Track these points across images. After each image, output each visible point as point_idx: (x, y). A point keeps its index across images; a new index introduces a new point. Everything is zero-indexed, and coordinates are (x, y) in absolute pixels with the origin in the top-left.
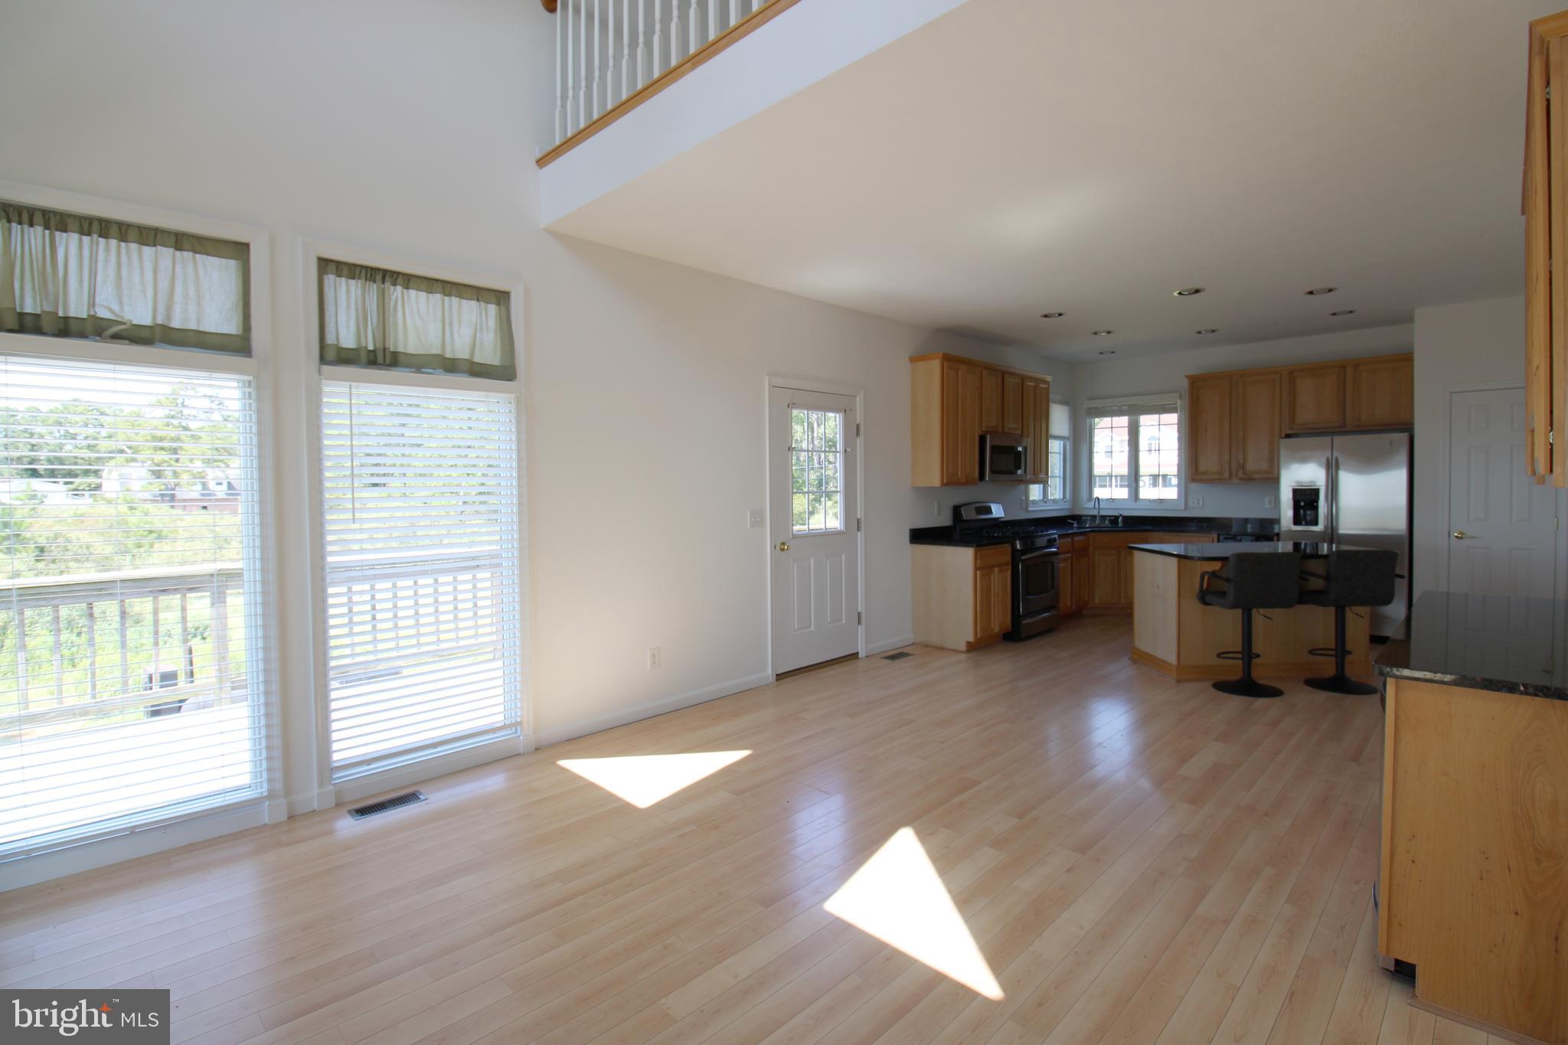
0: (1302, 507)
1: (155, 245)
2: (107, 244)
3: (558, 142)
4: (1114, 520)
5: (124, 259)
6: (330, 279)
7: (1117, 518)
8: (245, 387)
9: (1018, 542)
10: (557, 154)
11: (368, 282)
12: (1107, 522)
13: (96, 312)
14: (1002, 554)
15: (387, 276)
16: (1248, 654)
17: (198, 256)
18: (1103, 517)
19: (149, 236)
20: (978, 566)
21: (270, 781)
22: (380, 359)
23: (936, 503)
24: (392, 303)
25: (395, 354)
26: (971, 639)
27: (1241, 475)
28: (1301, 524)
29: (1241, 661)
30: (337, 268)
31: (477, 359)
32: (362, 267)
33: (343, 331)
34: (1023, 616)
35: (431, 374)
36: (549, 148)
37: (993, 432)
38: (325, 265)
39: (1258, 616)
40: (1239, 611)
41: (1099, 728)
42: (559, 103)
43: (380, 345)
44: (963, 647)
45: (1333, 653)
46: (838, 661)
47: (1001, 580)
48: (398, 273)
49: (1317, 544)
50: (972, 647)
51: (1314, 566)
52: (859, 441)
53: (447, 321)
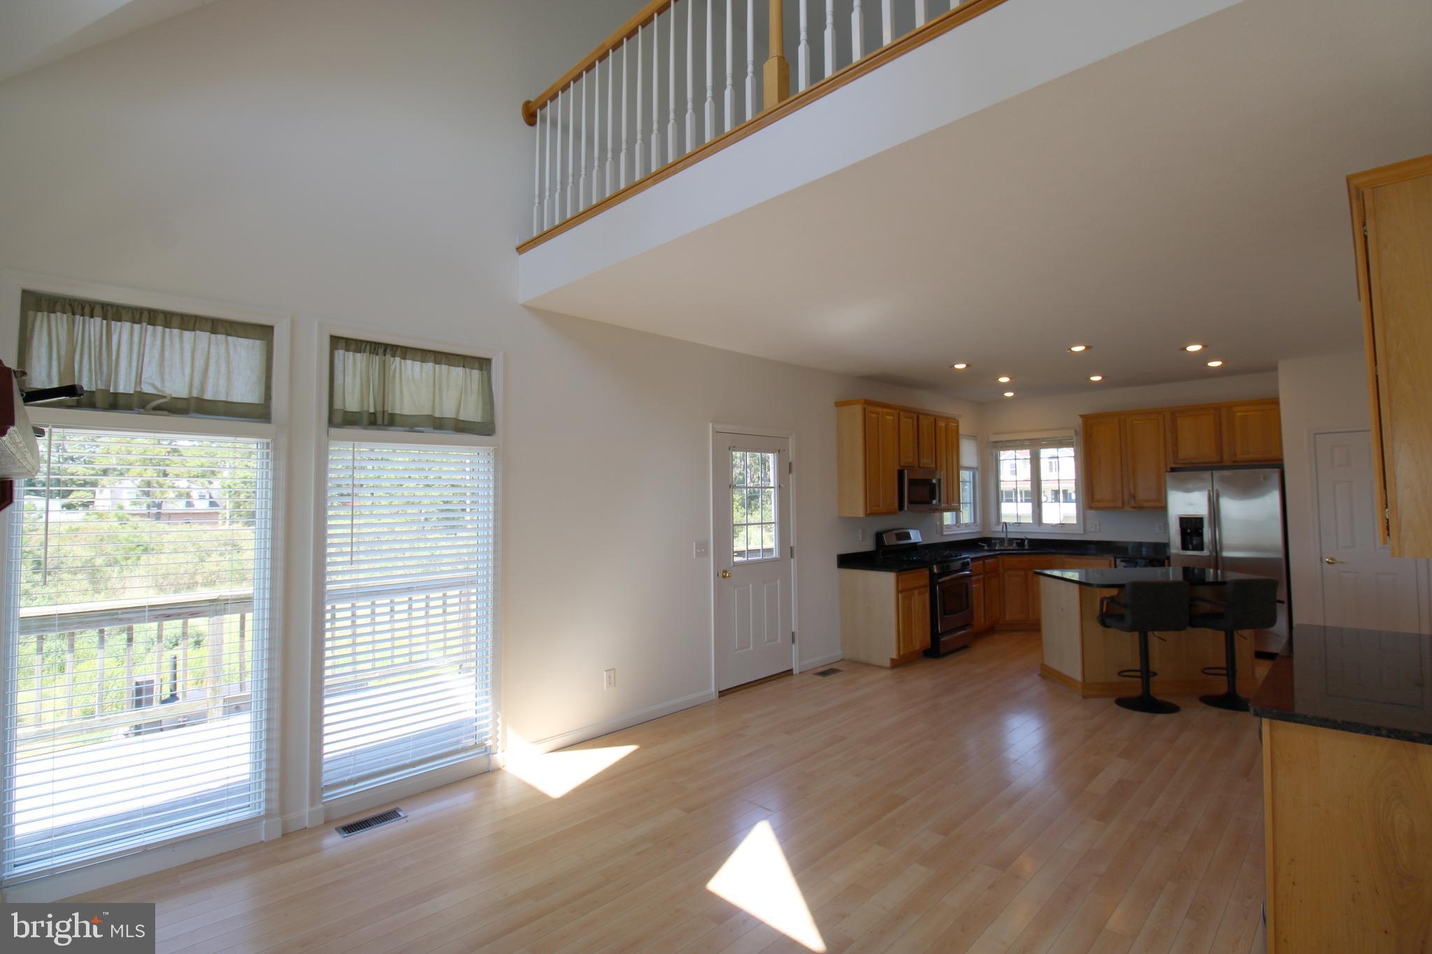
0: (1189, 534)
1: (194, 330)
2: (154, 331)
3: (535, 235)
4: (1021, 542)
5: (167, 342)
6: (340, 353)
7: (1023, 540)
8: (263, 449)
9: (935, 567)
10: (535, 244)
11: (371, 355)
12: (1014, 545)
13: (141, 389)
14: (920, 578)
15: (388, 350)
16: (1146, 673)
17: (230, 338)
18: (1011, 541)
19: (189, 322)
20: (900, 589)
21: (268, 801)
22: (379, 421)
23: (860, 531)
24: (391, 372)
25: (392, 416)
26: (895, 656)
27: (1133, 504)
28: (1188, 549)
29: (1139, 680)
30: (346, 344)
31: (462, 417)
32: (367, 342)
33: (348, 398)
34: (942, 634)
35: (422, 432)
36: (528, 238)
37: (910, 468)
38: (337, 342)
39: (1154, 638)
40: (1136, 634)
41: (1013, 745)
42: (537, 200)
43: (379, 409)
44: (888, 663)
45: (1224, 672)
46: (775, 677)
47: (921, 601)
48: (397, 346)
49: (1204, 570)
50: (896, 664)
51: (1202, 591)
52: (792, 477)
53: (437, 386)
